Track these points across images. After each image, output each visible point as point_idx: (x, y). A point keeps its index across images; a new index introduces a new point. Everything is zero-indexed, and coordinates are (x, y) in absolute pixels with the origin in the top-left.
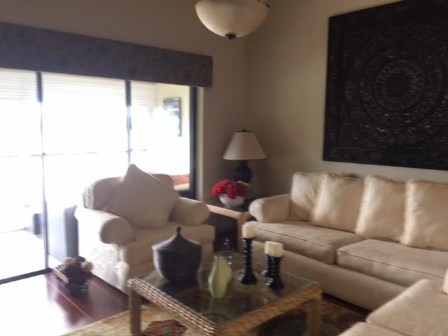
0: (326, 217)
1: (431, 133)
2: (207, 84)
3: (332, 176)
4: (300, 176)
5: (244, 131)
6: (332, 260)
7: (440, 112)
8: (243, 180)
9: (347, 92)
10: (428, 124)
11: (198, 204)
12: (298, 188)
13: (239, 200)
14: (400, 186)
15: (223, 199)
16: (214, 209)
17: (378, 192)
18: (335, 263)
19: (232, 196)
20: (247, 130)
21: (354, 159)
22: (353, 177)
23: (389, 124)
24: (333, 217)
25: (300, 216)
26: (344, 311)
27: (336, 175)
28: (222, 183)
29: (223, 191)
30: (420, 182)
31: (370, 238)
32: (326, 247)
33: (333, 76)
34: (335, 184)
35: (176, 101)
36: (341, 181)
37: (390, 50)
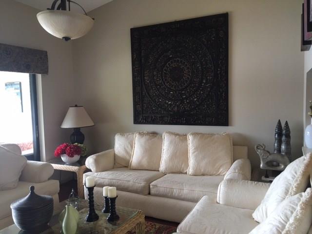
0: (140, 162)
1: (198, 103)
2: (45, 71)
3: (141, 134)
4: (119, 136)
5: (76, 106)
6: (147, 192)
7: (201, 90)
8: (78, 143)
9: (145, 78)
10: (195, 98)
11: (43, 165)
12: (119, 145)
13: (76, 158)
14: (183, 137)
15: (64, 158)
16: (56, 166)
17: (171, 142)
18: (149, 194)
19: (71, 155)
20: (78, 105)
21: (154, 122)
22: (154, 134)
23: (173, 99)
24: (145, 163)
25: (122, 164)
26: (158, 226)
27: (144, 133)
28: (62, 146)
29: (63, 152)
30: (195, 134)
31: (169, 173)
32: (143, 184)
33: (136, 67)
34: (143, 140)
35: (17, 84)
36: (147, 137)
37: (170, 52)
